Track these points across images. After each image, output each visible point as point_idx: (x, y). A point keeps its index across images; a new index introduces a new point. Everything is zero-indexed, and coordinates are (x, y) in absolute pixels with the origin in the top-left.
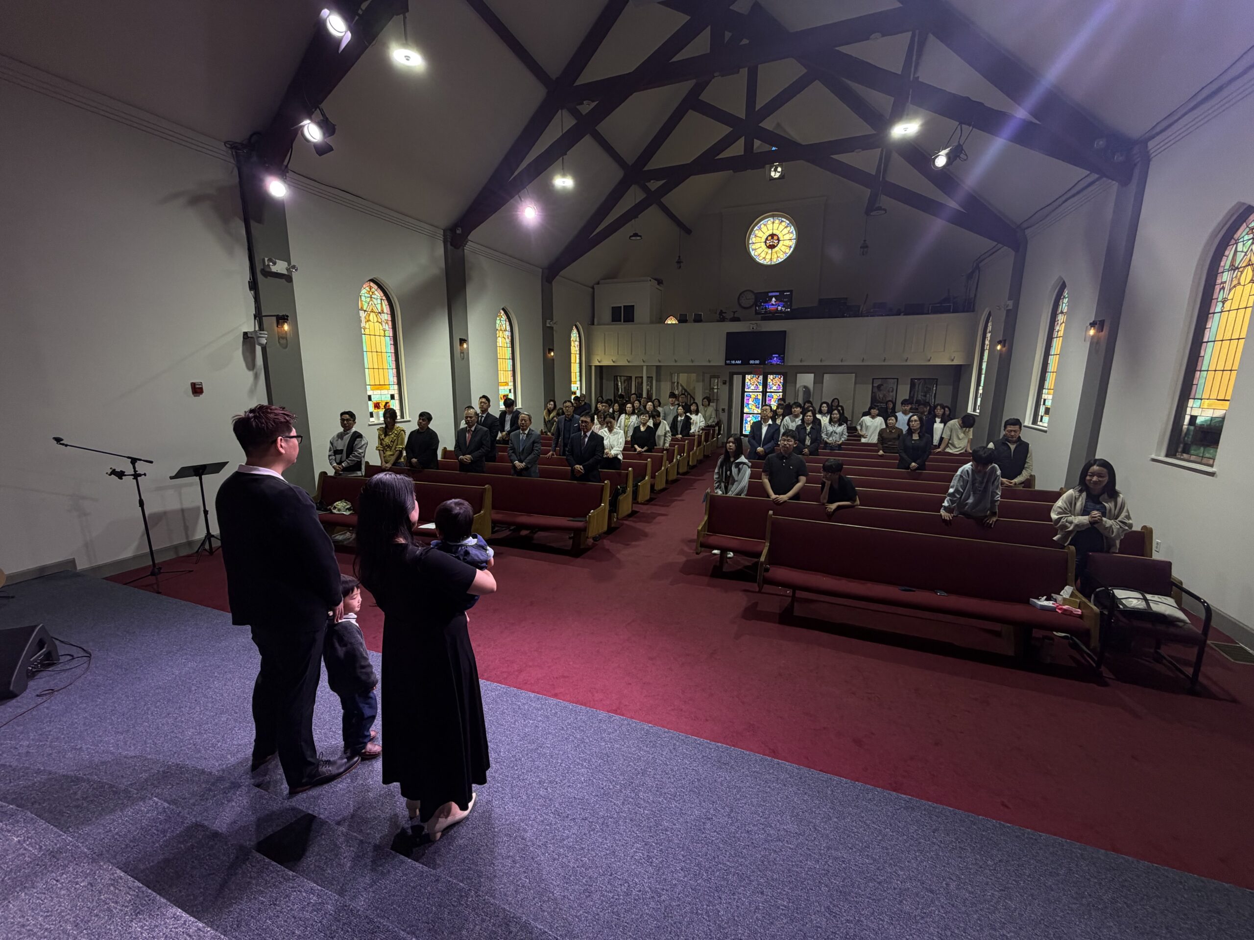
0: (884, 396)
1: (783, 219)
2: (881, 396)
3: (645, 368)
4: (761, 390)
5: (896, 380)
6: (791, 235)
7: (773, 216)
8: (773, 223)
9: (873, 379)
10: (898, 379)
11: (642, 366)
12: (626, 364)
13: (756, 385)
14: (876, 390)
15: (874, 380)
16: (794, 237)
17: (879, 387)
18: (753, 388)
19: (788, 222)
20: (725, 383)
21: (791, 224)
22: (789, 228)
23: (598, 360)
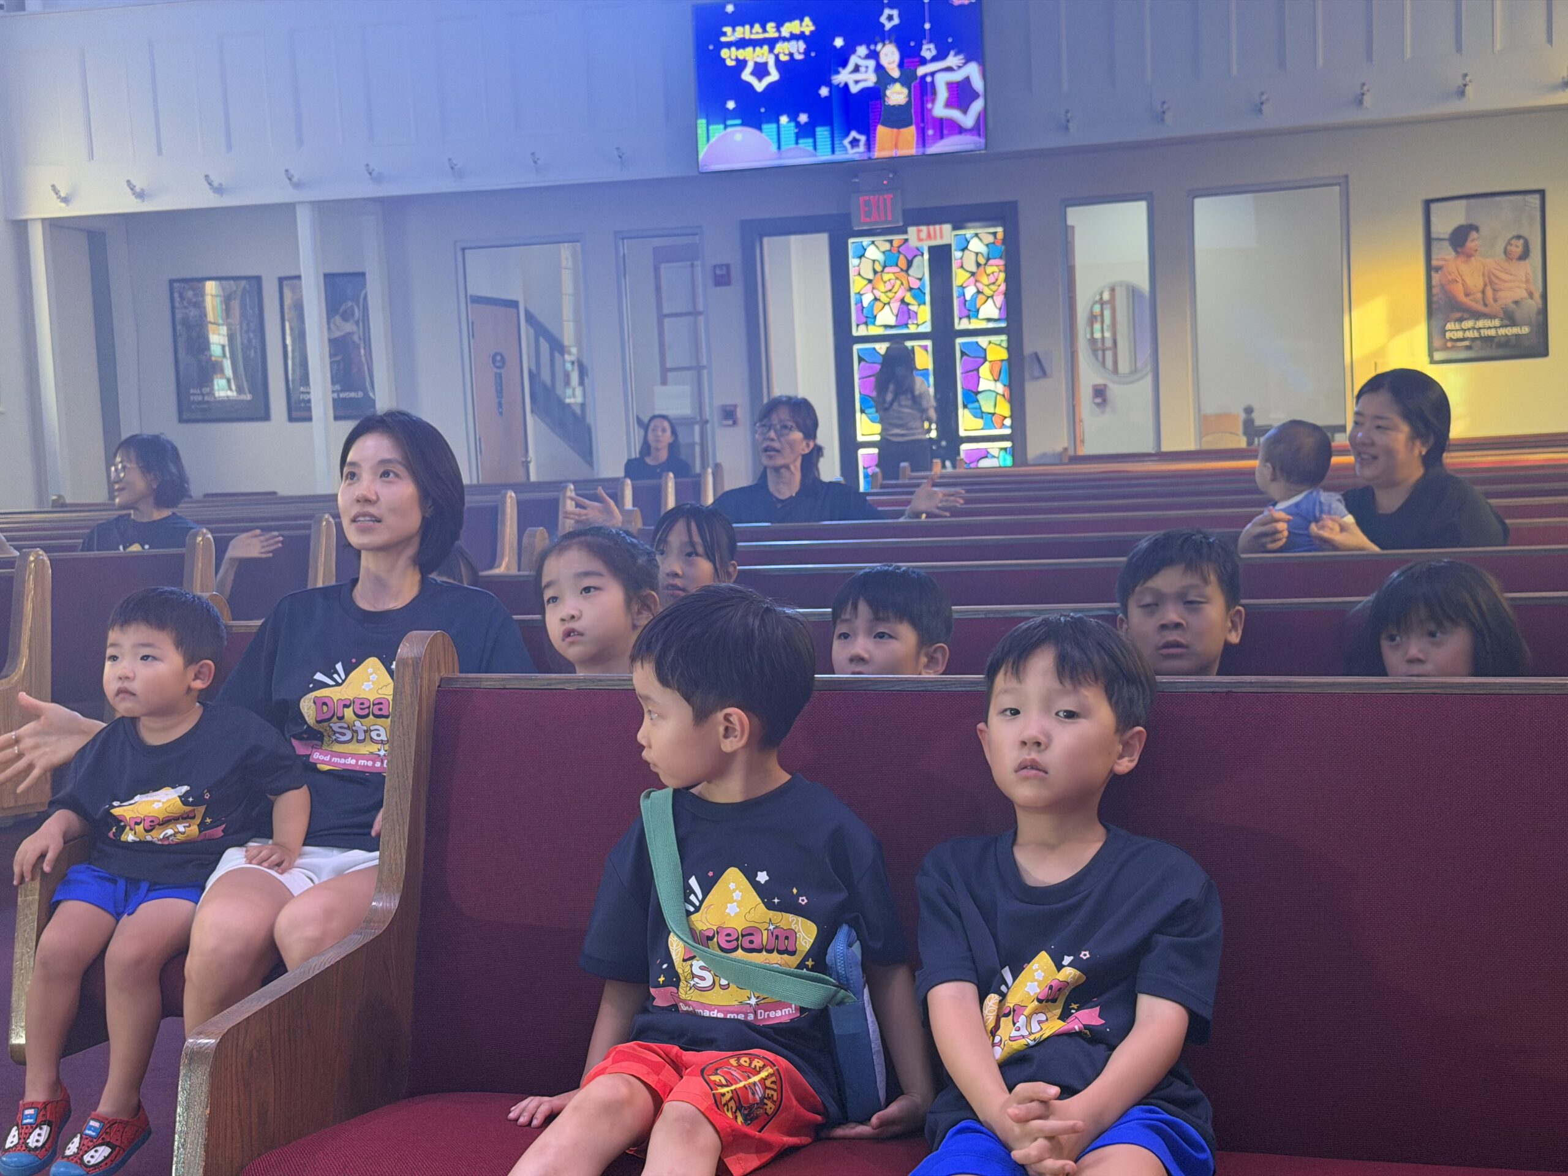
0: (1491, 281)
2: (1475, 281)
3: (304, 222)
4: (927, 328)
5: (1535, 200)
9: (1428, 203)
10: (1542, 193)
11: (289, 209)
12: (206, 200)
13: (903, 301)
14: (1444, 254)
15: (1433, 206)
17: (1460, 238)
18: (892, 321)
20: (722, 279)
23: (57, 193)
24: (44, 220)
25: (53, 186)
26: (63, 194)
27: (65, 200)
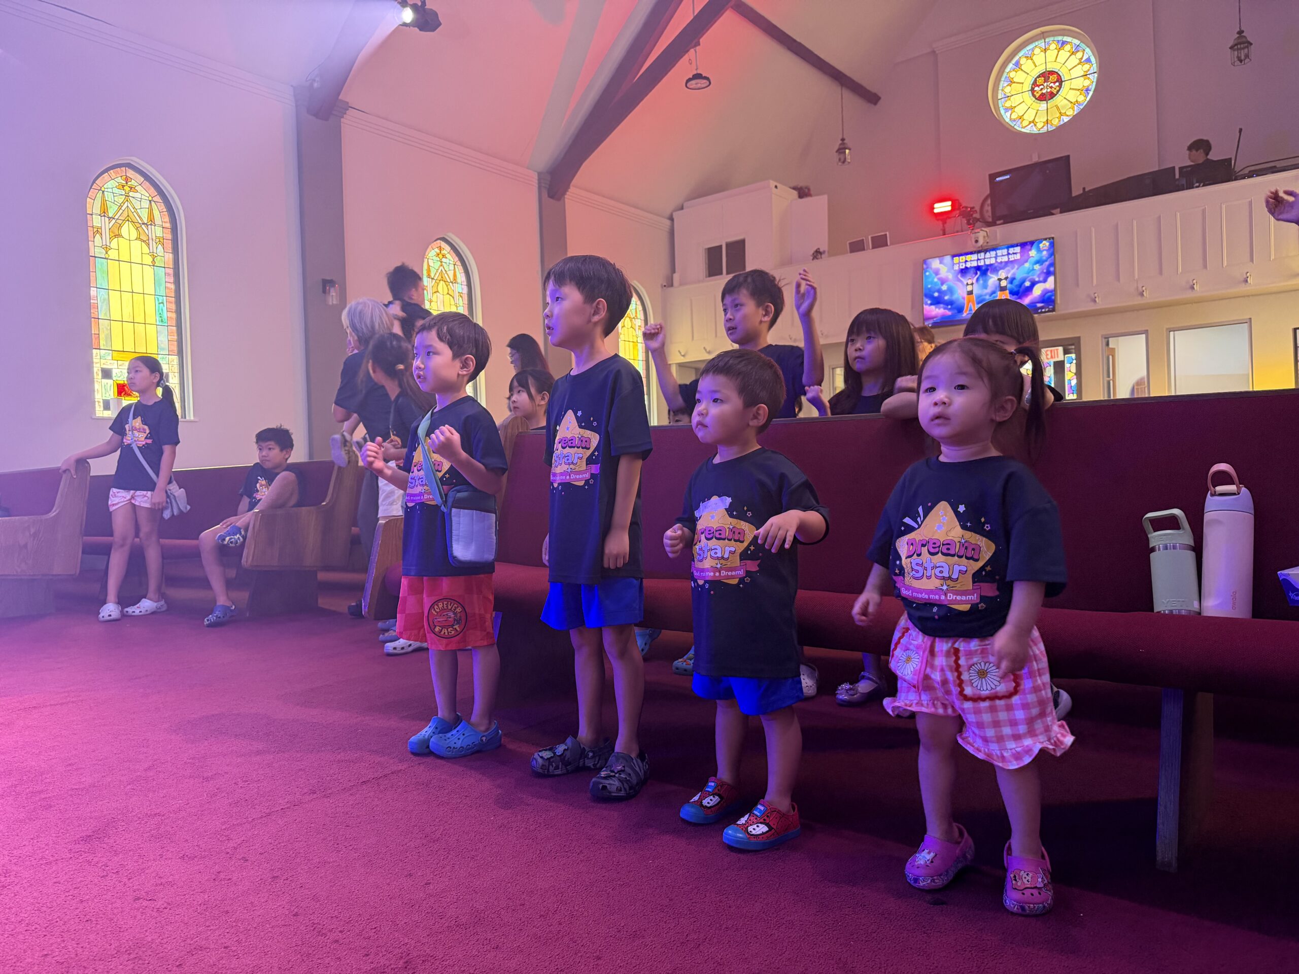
1: (1066, 39)
6: (1087, 67)
7: (1043, 36)
8: (1045, 50)
16: (1095, 68)
19: (1077, 42)
21: (1083, 46)
22: (1079, 55)
23: (680, 353)
24: (676, 364)
25: (679, 351)
26: (683, 354)
27: (683, 356)
